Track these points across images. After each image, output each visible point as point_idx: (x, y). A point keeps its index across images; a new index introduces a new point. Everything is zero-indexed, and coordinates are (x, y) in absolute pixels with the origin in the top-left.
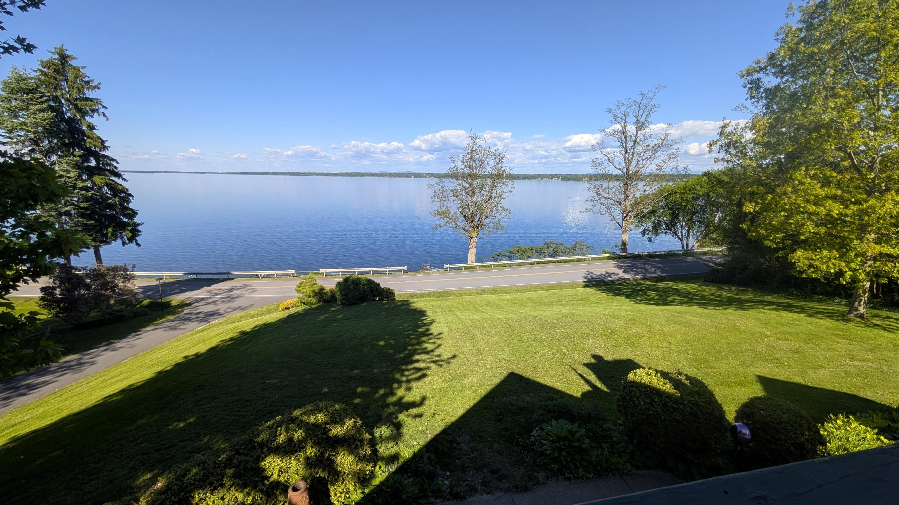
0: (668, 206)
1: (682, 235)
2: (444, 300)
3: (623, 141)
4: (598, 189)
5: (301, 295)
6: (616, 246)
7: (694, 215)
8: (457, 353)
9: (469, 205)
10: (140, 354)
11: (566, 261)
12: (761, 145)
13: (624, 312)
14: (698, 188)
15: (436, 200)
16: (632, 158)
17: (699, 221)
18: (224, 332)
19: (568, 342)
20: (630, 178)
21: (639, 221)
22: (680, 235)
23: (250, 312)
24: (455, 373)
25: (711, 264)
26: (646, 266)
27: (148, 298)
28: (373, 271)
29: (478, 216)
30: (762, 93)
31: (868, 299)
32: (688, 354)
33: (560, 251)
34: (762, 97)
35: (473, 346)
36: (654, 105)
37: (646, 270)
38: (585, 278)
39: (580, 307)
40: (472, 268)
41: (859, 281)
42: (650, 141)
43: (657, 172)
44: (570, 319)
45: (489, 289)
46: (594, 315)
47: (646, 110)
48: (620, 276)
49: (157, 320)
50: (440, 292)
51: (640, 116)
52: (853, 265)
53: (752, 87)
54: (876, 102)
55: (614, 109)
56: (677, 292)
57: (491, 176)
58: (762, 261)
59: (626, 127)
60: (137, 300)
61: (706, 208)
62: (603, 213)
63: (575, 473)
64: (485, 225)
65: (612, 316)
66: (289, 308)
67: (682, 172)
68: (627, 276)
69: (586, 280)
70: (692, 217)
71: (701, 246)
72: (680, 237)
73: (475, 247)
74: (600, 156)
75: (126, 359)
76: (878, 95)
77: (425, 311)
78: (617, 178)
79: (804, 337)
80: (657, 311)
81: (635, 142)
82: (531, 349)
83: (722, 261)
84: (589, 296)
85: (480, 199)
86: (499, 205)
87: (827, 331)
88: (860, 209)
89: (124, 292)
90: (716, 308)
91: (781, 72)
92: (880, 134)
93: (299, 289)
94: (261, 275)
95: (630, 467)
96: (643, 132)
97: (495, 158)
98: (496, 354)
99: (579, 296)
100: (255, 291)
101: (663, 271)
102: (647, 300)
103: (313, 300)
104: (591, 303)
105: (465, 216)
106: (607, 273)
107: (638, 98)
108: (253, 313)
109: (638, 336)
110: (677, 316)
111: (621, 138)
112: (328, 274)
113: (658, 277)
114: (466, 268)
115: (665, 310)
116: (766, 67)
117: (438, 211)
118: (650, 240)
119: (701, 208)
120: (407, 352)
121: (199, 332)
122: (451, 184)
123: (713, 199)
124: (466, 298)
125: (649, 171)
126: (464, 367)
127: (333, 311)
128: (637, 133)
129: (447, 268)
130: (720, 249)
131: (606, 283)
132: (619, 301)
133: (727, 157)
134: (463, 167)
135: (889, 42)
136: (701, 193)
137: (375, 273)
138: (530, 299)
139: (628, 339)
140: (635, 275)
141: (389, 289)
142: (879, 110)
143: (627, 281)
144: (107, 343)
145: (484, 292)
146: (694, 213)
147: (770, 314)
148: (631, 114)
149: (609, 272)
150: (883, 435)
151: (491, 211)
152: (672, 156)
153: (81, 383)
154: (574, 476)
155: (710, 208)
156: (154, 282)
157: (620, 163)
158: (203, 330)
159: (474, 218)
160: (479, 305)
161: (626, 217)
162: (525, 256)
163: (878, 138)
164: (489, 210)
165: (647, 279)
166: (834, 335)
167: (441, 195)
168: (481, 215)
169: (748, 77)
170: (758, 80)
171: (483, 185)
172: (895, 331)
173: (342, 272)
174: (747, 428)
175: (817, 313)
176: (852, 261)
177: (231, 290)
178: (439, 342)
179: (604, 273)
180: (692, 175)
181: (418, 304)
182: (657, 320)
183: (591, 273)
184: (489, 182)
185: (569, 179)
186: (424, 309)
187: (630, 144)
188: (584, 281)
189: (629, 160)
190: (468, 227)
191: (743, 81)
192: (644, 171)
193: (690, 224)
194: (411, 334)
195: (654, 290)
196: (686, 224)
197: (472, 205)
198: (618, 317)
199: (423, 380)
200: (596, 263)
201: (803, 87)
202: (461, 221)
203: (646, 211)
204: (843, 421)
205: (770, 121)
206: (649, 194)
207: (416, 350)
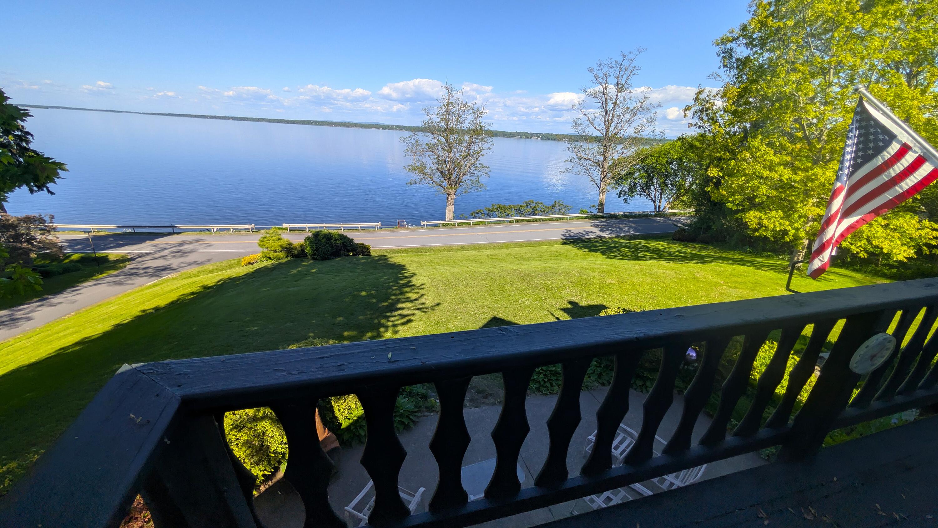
0: (644, 169)
1: (655, 197)
2: (423, 255)
3: (604, 102)
4: (578, 150)
5: (265, 250)
6: (594, 206)
7: (667, 178)
8: (441, 301)
9: (445, 161)
10: (84, 309)
11: (545, 220)
12: (730, 113)
13: (599, 266)
14: (672, 152)
15: (410, 154)
16: (612, 120)
17: (671, 184)
18: (181, 287)
19: (547, 291)
20: (609, 140)
21: (616, 183)
22: (653, 197)
23: (207, 267)
24: (439, 319)
25: (679, 225)
26: (621, 225)
27: (77, 253)
28: (344, 227)
29: (455, 173)
30: (734, 63)
31: (806, 254)
32: (653, 300)
33: (539, 209)
34: (733, 67)
35: (456, 296)
36: (635, 67)
37: (621, 229)
38: (563, 235)
39: (558, 262)
40: (450, 225)
41: (801, 239)
42: (629, 103)
43: (635, 135)
44: (548, 272)
45: (468, 246)
46: (572, 268)
47: (626, 72)
48: (597, 234)
49: (95, 276)
50: (418, 249)
51: (620, 78)
52: (796, 225)
53: (725, 56)
54: (827, 79)
55: (595, 69)
56: (647, 249)
57: (468, 132)
58: (724, 222)
59: (606, 87)
60: (65, 254)
61: (678, 172)
62: (582, 173)
63: (551, 390)
64: (463, 183)
65: (588, 269)
66: (253, 263)
67: (658, 136)
68: (603, 234)
69: (564, 238)
70: (665, 180)
71: (672, 208)
72: (654, 199)
73: (453, 205)
74: (581, 116)
75: (68, 314)
76: (830, 73)
77: (404, 266)
78: (596, 139)
79: (751, 285)
80: (628, 265)
81: (615, 103)
82: (511, 298)
83: (688, 221)
84: (566, 252)
85: (457, 155)
86: (478, 162)
87: (769, 281)
88: (806, 175)
89: (46, 245)
90: (680, 262)
91: (751, 44)
92: (829, 109)
93: (262, 243)
94: (213, 229)
95: (597, 384)
96: (623, 94)
97: (473, 113)
98: (478, 302)
99: (557, 252)
100: (210, 245)
101: (636, 229)
102: (621, 256)
103: (281, 254)
104: (569, 259)
105: (441, 172)
106: (585, 231)
107: (620, 59)
108: (211, 268)
109: (610, 285)
110: (646, 269)
111: (601, 98)
112: (292, 230)
113: (631, 236)
114: (444, 225)
115: (636, 264)
116: (738, 38)
117: (412, 166)
118: (625, 201)
119: (674, 172)
120: (390, 301)
121: (150, 287)
122: (426, 138)
123: (685, 164)
124: (445, 254)
125: (627, 134)
126: (448, 314)
127: (305, 265)
128: (617, 95)
129: (424, 225)
130: (689, 211)
131: (583, 241)
132: (594, 257)
133: (700, 123)
134: (439, 120)
135: (842, 24)
136: (675, 157)
137: (345, 229)
138: (509, 255)
139: (601, 288)
140: (610, 234)
141: (363, 244)
142: (829, 86)
143: (603, 239)
144: (39, 298)
145: (463, 248)
146: (667, 177)
147: (725, 267)
148: (612, 75)
149: (587, 230)
150: (797, 355)
151: (469, 167)
152: (650, 120)
153: (19, 338)
154: (550, 393)
155: (682, 172)
156: (82, 236)
157: (600, 124)
158: (155, 285)
159: (452, 174)
160: (459, 260)
161: (604, 178)
162: (505, 214)
163: (827, 112)
164: (468, 166)
165: (621, 237)
166: (774, 284)
167: (414, 149)
168: (459, 171)
169: (722, 46)
170: (731, 50)
171: (460, 140)
172: (823, 281)
173: (308, 228)
174: (694, 351)
175: (764, 266)
176: (796, 221)
177: (181, 244)
178: (422, 292)
179: (581, 232)
180: (668, 140)
181: (396, 259)
182: (628, 272)
183: (570, 231)
184: (467, 138)
185: (549, 139)
186: (403, 263)
187: (610, 106)
188: (563, 239)
189: (609, 122)
190: (445, 184)
191: (717, 49)
192: (623, 133)
193: (664, 186)
194: (392, 286)
195: (627, 247)
196: (659, 187)
197: (448, 161)
198: (593, 270)
199: (409, 325)
200: (575, 222)
201: (770, 59)
202: (438, 177)
203: (623, 173)
204: (769, 346)
205: (739, 90)
206: (627, 157)
207: (399, 299)
